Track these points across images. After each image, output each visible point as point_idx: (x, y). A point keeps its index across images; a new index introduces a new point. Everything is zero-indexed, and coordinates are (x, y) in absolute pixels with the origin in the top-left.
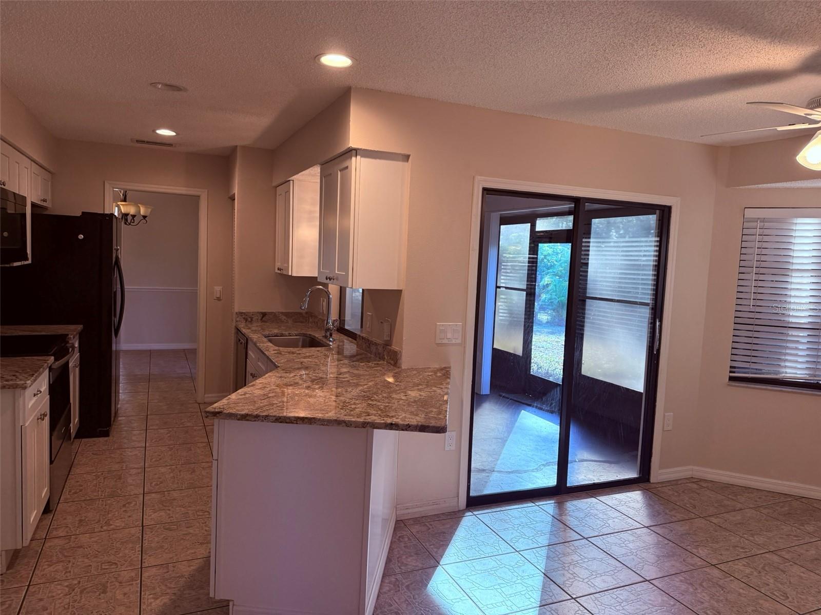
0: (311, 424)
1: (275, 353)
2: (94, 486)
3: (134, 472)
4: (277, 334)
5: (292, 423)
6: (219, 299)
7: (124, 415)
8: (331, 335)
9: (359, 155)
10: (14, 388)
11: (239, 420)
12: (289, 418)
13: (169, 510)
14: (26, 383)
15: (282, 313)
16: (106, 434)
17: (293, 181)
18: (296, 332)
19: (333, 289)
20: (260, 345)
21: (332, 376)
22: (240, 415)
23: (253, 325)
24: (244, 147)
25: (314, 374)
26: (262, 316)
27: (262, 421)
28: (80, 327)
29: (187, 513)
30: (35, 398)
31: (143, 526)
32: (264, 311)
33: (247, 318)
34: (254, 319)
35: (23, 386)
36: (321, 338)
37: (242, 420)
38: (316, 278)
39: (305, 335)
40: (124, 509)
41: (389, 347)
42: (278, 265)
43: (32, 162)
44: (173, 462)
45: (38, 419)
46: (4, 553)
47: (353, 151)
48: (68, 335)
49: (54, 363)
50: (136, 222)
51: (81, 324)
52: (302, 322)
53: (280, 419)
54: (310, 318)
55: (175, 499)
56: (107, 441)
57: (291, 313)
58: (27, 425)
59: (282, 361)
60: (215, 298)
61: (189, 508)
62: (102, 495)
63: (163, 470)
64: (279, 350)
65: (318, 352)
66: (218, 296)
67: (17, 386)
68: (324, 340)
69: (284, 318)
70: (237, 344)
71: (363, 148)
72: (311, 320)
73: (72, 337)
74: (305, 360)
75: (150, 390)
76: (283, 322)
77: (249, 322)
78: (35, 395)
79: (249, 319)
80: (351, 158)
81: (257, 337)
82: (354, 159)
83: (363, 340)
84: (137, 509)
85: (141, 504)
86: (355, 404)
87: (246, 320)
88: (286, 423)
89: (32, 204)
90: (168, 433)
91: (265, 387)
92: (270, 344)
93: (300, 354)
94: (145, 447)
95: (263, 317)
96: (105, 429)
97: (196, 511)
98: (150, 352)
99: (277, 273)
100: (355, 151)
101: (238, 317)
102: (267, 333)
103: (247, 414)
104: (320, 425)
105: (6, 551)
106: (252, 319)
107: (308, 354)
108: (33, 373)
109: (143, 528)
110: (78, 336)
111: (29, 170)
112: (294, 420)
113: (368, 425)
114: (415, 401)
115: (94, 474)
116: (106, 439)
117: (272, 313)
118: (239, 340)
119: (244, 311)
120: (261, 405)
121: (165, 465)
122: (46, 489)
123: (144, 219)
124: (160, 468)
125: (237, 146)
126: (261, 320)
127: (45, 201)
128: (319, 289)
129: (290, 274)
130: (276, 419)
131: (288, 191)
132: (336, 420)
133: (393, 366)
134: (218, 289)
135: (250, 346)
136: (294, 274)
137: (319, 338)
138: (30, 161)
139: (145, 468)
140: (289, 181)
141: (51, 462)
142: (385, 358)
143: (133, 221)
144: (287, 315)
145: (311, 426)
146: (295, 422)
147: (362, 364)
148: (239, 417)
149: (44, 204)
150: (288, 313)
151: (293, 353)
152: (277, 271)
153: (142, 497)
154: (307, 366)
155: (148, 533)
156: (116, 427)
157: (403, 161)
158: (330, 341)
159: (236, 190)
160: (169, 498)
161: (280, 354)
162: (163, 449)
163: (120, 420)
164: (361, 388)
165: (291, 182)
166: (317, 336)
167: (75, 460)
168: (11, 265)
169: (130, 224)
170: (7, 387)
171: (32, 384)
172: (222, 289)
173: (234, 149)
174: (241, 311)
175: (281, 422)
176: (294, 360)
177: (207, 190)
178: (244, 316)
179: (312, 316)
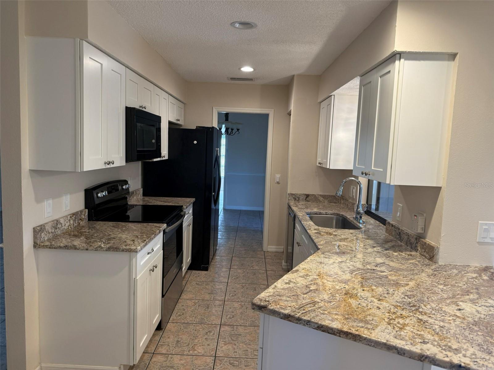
0: (355, 341)
1: (316, 233)
2: (191, 311)
3: (218, 304)
4: (317, 212)
5: (334, 334)
6: (278, 183)
7: (219, 255)
8: (361, 217)
9: (403, 58)
10: (129, 252)
11: (281, 318)
12: (332, 329)
13: (235, 344)
14: (137, 249)
15: (320, 195)
16: (206, 269)
17: (334, 95)
18: (331, 212)
19: (363, 181)
20: (304, 223)
21: (369, 268)
22: (283, 314)
23: (300, 204)
24: (299, 75)
25: (351, 263)
26: (306, 196)
27: (304, 325)
28: (193, 200)
29: (247, 350)
30: (149, 256)
31: (215, 357)
32: (307, 193)
33: (296, 198)
34: (300, 199)
35: (135, 251)
36: (352, 219)
37: (284, 319)
38: (351, 171)
39: (338, 215)
40: (206, 337)
41: (423, 240)
42: (319, 160)
43: (169, 95)
44: (243, 299)
45: (150, 270)
46: (122, 367)
47: (397, 55)
48: (182, 206)
49: (167, 228)
50: (233, 134)
51: (194, 198)
52: (335, 203)
53: (322, 327)
54: (342, 200)
55: (240, 335)
56: (206, 274)
57: (327, 195)
58: (137, 278)
59: (322, 242)
60: (276, 182)
61: (249, 346)
62: (194, 321)
63: (236, 305)
64: (318, 230)
65: (351, 235)
66: (278, 181)
67: (131, 251)
68: (355, 222)
69: (321, 199)
70: (289, 216)
71: (408, 50)
72: (342, 202)
73: (185, 207)
74: (341, 243)
75: (236, 238)
76: (321, 202)
77: (297, 200)
78: (148, 254)
79: (297, 199)
80: (395, 62)
81: (301, 215)
82: (397, 62)
83: (393, 228)
84: (214, 339)
85: (217, 334)
86: (402, 316)
87: (295, 199)
88: (328, 333)
89: (169, 122)
90: (243, 273)
91: (307, 275)
92: (312, 223)
93: (336, 235)
94: (228, 283)
95: (307, 198)
96: (206, 266)
97: (254, 350)
98: (240, 211)
99: (317, 166)
100: (399, 55)
101: (290, 197)
102: (309, 211)
103: (290, 315)
104: (366, 345)
105: (124, 365)
106: (299, 198)
107: (343, 237)
108: (147, 238)
109: (215, 358)
110: (192, 204)
111: (167, 100)
112: (337, 333)
113: (427, 360)
114: (475, 323)
115: (193, 301)
116: (205, 272)
117: (313, 195)
118: (290, 214)
119: (294, 193)
120: (304, 302)
121: (237, 301)
122: (158, 315)
123: (238, 131)
124: (234, 303)
125: (294, 76)
126: (305, 199)
127: (178, 120)
128: (352, 180)
129: (328, 167)
130: (318, 327)
131: (330, 104)
132: (385, 344)
133: (429, 259)
134: (278, 176)
135: (297, 220)
136: (331, 168)
137: (350, 219)
138: (168, 95)
139: (225, 301)
140: (331, 95)
141: (163, 296)
142: (418, 250)
143: (232, 132)
144: (324, 197)
145: (354, 342)
146: (338, 334)
147: (396, 254)
148: (282, 315)
149: (179, 122)
150: (325, 195)
151: (331, 234)
152: (318, 164)
153: (219, 327)
154: (343, 251)
155: (218, 364)
156: (213, 263)
157: (449, 60)
158: (360, 223)
159: (292, 107)
160: (236, 333)
161: (320, 234)
162: (238, 286)
163: (216, 259)
164: (402, 290)
165: (333, 96)
166: (348, 217)
167: (185, 288)
168: (152, 160)
169: (230, 135)
170: (125, 250)
171: (141, 249)
172: (281, 176)
173: (292, 78)
174: (292, 193)
175: (323, 331)
176: (331, 242)
177: (273, 110)
178: (293, 196)
179: (343, 199)
